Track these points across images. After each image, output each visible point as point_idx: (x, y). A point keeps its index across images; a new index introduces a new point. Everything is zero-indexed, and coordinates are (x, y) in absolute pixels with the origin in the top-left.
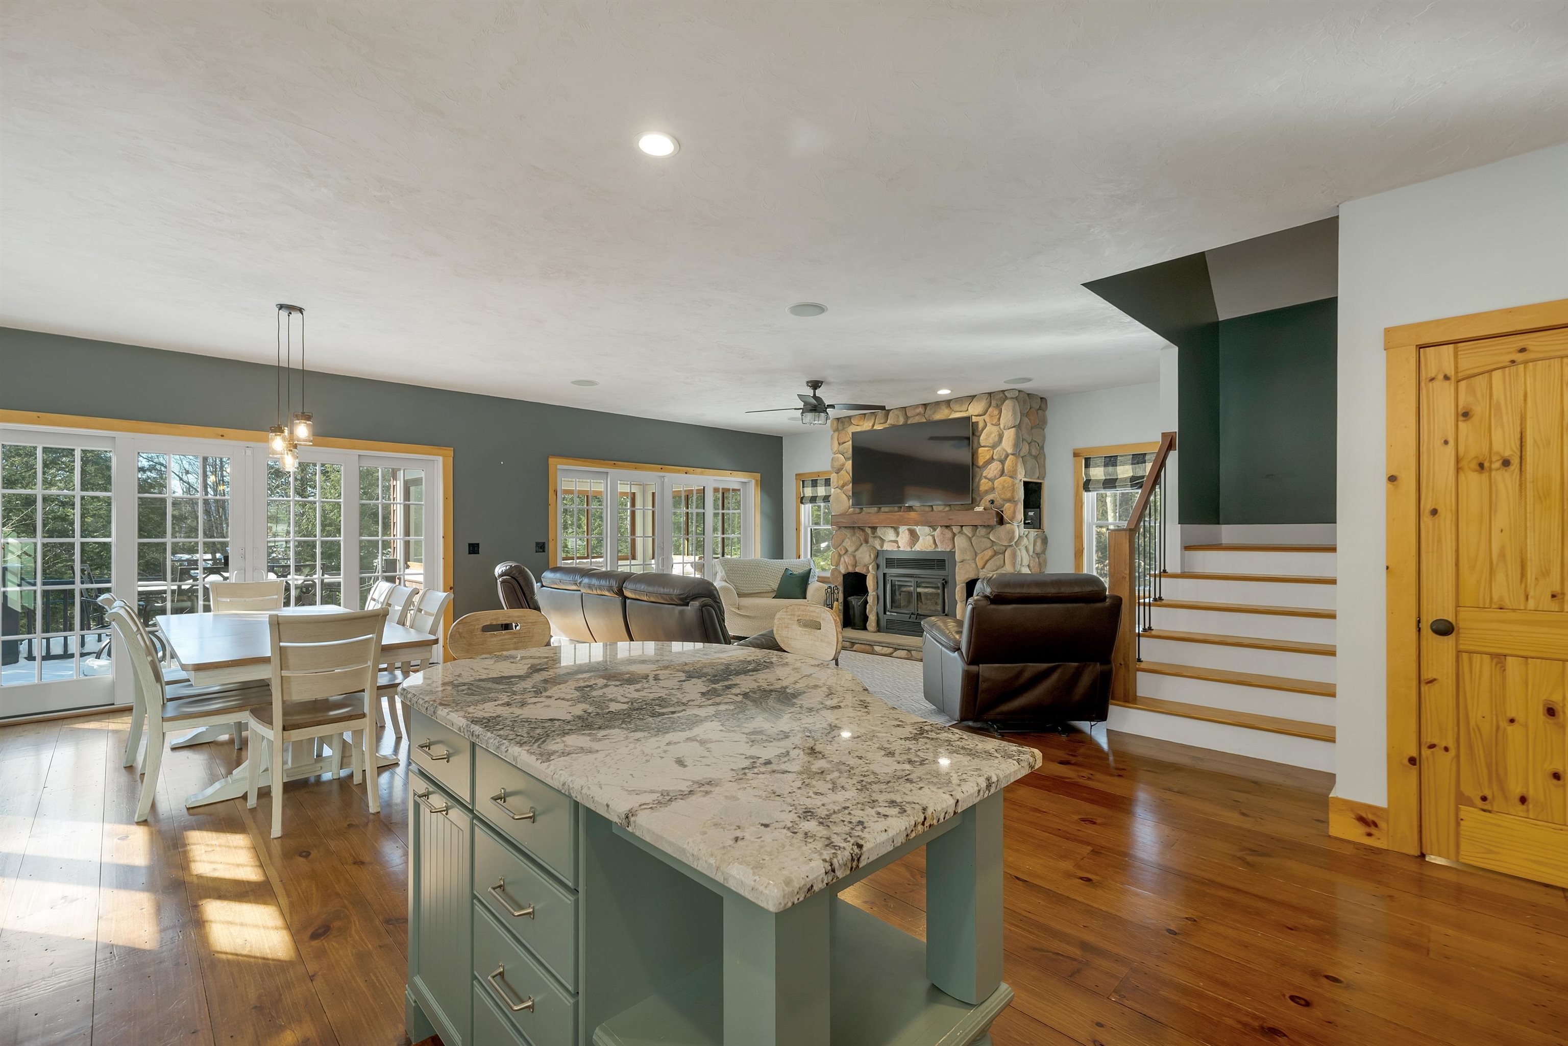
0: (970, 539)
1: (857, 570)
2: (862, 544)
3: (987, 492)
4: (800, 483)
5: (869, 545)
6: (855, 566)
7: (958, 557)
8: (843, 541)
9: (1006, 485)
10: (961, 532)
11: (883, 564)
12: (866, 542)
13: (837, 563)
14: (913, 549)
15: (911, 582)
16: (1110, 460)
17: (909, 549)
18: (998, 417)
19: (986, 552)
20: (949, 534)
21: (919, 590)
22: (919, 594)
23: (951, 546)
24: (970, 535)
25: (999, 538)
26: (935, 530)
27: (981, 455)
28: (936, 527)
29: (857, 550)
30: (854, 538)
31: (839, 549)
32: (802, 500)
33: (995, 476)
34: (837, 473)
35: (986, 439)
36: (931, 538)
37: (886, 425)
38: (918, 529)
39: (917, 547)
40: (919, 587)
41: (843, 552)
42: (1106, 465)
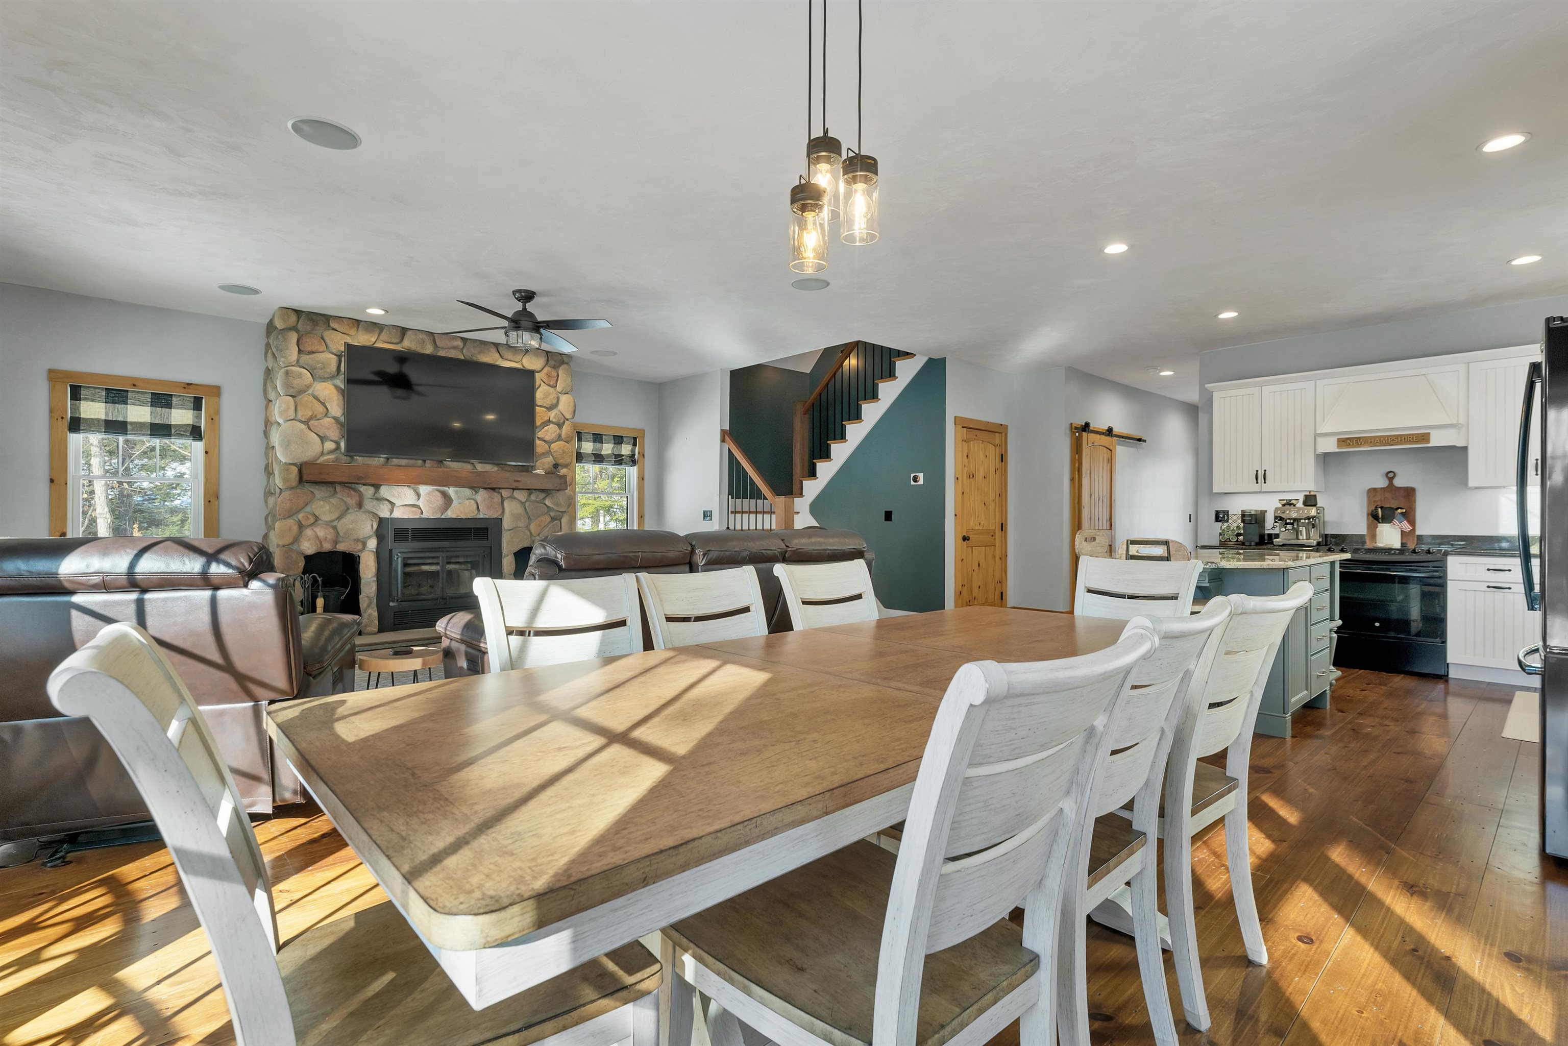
0: (523, 504)
1: (341, 547)
2: (348, 509)
3: (545, 454)
4: (67, 388)
5: (362, 510)
6: (336, 542)
7: (506, 524)
8: (307, 505)
9: (567, 451)
10: (512, 497)
11: (390, 535)
12: (360, 505)
13: (294, 538)
14: (443, 517)
15: (437, 558)
16: (597, 438)
17: (438, 516)
18: (556, 378)
19: (543, 518)
20: (497, 498)
21: (450, 567)
22: (450, 572)
23: (500, 512)
24: (523, 500)
25: (557, 504)
26: (476, 492)
27: (538, 415)
28: (476, 489)
29: (339, 518)
30: (334, 501)
31: (301, 516)
32: (76, 425)
33: (553, 439)
34: (293, 396)
35: (544, 399)
36: (473, 502)
37: (398, 347)
38: (451, 491)
39: (450, 514)
40: (449, 563)
41: (312, 520)
42: (594, 441)
